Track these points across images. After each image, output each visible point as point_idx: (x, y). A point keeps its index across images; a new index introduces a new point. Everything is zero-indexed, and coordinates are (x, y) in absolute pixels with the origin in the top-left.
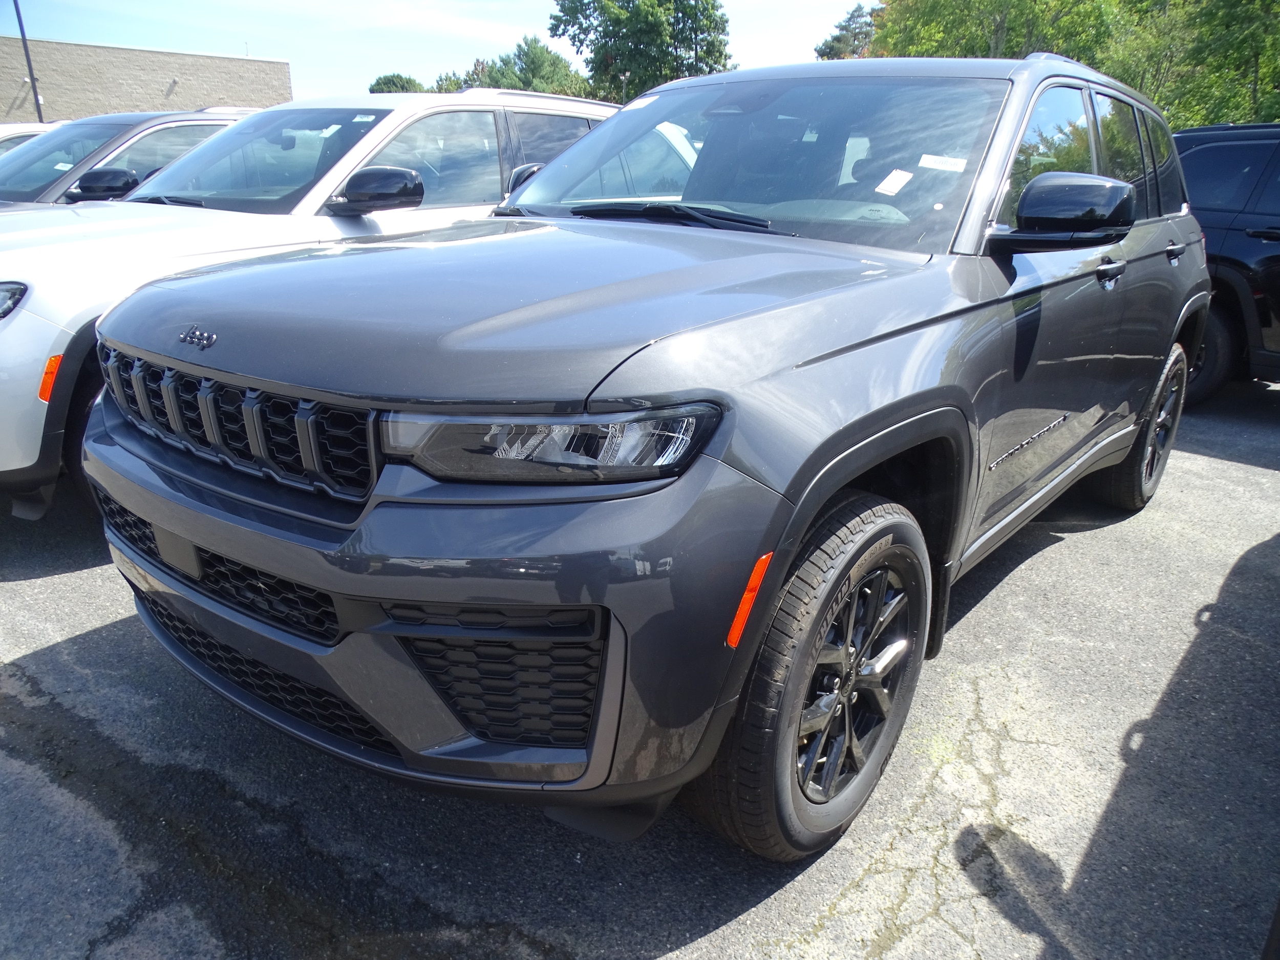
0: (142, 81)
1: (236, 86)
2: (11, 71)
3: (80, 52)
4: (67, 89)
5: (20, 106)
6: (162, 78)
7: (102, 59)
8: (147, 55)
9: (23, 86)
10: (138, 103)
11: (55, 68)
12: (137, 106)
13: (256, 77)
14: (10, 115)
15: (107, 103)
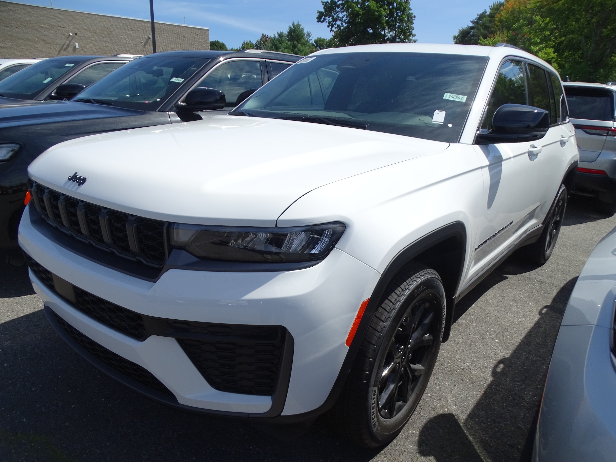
0: (132, 36)
1: (181, 41)
2: (62, 29)
3: (100, 19)
4: (92, 40)
5: (66, 49)
6: (142, 35)
7: (111, 24)
8: (136, 22)
9: (68, 38)
10: (129, 49)
11: (86, 28)
12: (128, 50)
13: (192, 37)
14: (60, 54)
15: (112, 48)
